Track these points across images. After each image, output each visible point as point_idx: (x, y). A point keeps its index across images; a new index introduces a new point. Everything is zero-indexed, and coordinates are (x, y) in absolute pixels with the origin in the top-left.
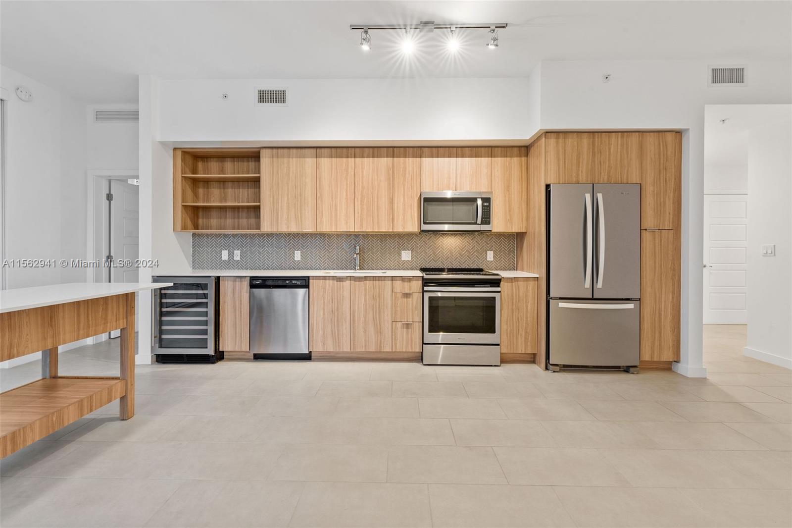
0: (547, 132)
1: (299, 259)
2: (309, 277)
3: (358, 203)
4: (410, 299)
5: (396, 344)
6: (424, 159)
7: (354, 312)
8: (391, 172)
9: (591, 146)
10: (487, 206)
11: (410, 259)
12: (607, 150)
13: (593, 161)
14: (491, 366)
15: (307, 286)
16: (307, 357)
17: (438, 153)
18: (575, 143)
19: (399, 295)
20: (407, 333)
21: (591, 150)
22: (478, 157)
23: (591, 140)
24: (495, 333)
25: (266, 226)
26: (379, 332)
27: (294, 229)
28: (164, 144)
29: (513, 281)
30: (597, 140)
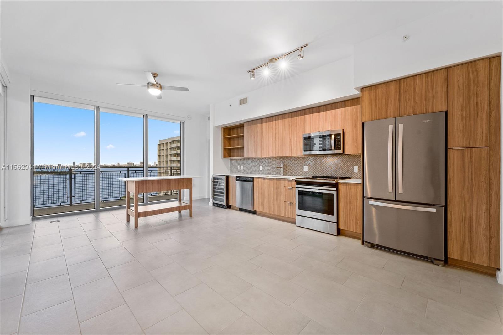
0: (362, 88)
1: (262, 170)
2: (253, 177)
3: (277, 143)
4: (292, 191)
5: (286, 213)
6: (306, 116)
7: (269, 194)
8: (290, 125)
9: (398, 90)
10: (339, 138)
11: (308, 170)
12: (412, 89)
13: (400, 100)
14: (332, 235)
15: (253, 181)
16: (254, 212)
17: (313, 111)
18: (384, 91)
19: (287, 188)
20: (291, 208)
21: (398, 93)
22: (336, 109)
23: (398, 85)
24: (333, 215)
25: (246, 156)
26: (279, 206)
27: (254, 156)
28: (218, 127)
29: (347, 185)
30: (402, 84)
